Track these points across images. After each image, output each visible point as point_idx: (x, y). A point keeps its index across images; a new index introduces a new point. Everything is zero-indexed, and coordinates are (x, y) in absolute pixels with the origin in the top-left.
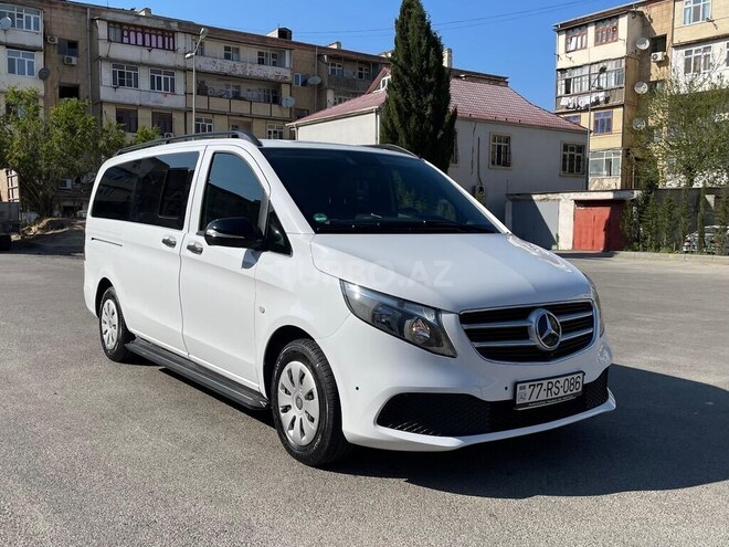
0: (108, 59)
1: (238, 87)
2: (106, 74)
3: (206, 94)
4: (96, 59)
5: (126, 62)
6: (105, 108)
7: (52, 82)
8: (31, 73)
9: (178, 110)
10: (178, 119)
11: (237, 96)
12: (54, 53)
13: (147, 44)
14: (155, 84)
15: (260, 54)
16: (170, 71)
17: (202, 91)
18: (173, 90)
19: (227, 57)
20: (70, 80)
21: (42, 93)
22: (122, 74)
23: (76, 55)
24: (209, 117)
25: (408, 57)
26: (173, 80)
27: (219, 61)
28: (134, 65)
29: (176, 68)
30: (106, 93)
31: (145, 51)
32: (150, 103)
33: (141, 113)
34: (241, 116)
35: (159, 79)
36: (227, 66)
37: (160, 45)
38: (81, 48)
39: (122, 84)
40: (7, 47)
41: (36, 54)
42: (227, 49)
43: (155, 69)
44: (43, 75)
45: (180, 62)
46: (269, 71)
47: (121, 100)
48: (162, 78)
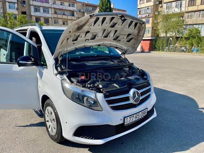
0: (32, 5)
1: (64, 12)
2: (32, 9)
3: (56, 14)
4: (30, 5)
5: (37, 6)
6: (32, 17)
7: (20, 11)
8: (14, 9)
9: (50, 18)
10: (50, 20)
11: (64, 14)
12: (20, 4)
13: (42, 1)
14: (44, 11)
15: (69, 4)
16: (48, 8)
17: (56, 13)
18: (49, 13)
19: (61, 5)
20: (24, 10)
21: (17, 13)
22: (36, 9)
23: (25, 4)
24: (58, 19)
25: (103, 5)
26: (48, 10)
27: (59, 6)
28: (39, 7)
29: (49, 7)
30: (33, 13)
31: (41, 3)
32: (44, 16)
33: (41, 18)
34: (65, 19)
35: (45, 10)
36: (61, 7)
37: (45, 2)
38: (26, 2)
39: (36, 11)
40: (8, 2)
41: (15, 4)
42: (61, 3)
43: (44, 7)
44: (17, 9)
45: (50, 6)
46: (71, 8)
47: (36, 15)
48: (46, 10)
